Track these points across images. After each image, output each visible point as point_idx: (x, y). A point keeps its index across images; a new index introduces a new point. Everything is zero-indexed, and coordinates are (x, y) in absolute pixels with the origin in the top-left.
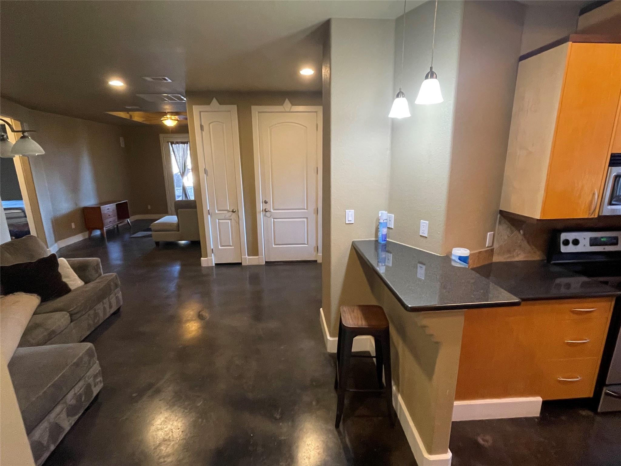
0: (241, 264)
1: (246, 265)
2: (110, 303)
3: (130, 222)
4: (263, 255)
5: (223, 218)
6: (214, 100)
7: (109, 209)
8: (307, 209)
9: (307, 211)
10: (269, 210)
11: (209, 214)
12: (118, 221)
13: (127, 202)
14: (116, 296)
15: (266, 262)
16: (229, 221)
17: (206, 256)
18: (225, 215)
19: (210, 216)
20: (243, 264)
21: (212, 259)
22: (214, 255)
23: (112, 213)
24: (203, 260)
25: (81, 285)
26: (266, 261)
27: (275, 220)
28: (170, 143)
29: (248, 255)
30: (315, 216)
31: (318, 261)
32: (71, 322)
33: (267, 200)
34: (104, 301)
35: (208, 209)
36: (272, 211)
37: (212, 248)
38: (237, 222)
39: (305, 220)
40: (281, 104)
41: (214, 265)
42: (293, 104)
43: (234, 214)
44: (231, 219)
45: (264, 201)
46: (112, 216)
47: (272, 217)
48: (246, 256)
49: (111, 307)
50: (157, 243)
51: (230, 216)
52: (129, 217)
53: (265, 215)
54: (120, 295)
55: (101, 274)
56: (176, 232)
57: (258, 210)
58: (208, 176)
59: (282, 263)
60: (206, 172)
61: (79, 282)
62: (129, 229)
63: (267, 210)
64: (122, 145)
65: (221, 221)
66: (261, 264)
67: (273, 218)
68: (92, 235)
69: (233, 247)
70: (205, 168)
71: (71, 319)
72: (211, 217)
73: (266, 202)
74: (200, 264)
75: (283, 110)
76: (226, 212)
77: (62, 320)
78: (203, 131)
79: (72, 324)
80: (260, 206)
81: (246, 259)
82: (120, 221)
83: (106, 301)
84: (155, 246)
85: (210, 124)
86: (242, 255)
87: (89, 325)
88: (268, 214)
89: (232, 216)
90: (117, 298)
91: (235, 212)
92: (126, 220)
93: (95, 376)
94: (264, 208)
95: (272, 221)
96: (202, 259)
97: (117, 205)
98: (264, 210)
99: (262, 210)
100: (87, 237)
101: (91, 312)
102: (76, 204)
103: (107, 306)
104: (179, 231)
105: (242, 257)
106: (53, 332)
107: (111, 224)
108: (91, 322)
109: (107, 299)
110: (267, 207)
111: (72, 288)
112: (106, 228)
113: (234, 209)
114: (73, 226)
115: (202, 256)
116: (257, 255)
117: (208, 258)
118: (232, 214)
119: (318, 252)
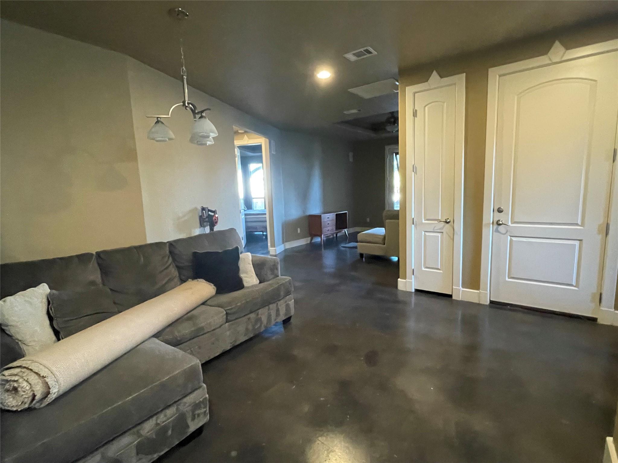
0: (450, 296)
1: (458, 299)
2: (278, 310)
4: (487, 291)
5: (432, 231)
6: (435, 73)
7: (329, 219)
8: (583, 225)
9: (582, 228)
10: (503, 223)
11: (413, 224)
12: (337, 231)
13: (346, 213)
14: (287, 303)
15: (492, 302)
16: (439, 235)
17: (405, 278)
18: (435, 227)
19: (414, 226)
20: (454, 298)
21: (412, 282)
22: (416, 278)
23: (331, 222)
24: (400, 281)
25: (255, 283)
26: (491, 299)
27: (514, 239)
28: (394, 154)
29: (463, 287)
30: (599, 238)
31: (598, 320)
32: (226, 322)
33: (502, 208)
34: (271, 306)
35: (413, 217)
36: (510, 224)
37: (413, 268)
38: (450, 237)
39: (577, 243)
40: (545, 52)
41: (413, 291)
42: (568, 47)
43: (447, 225)
44: (442, 232)
45: (496, 209)
46: (331, 225)
47: (508, 233)
48: (459, 287)
49: (278, 314)
50: (362, 255)
51: (442, 228)
52: (346, 228)
53: (497, 231)
54: (292, 303)
55: (278, 276)
56: (381, 245)
57: (484, 222)
58: (416, 174)
59: (520, 309)
60: (414, 169)
61: (255, 280)
62: (345, 239)
63: (501, 223)
64: (351, 160)
65: (427, 234)
66: (482, 302)
67: (511, 236)
68: (313, 241)
69: (441, 271)
70: (414, 164)
71: (227, 319)
72: (416, 226)
73: (500, 211)
74: (396, 286)
75: (548, 62)
76: (437, 222)
77: (216, 318)
78: (416, 117)
79: (227, 324)
80: (489, 216)
81: (460, 291)
83: (273, 306)
84: (359, 257)
85: (425, 107)
86: (453, 285)
87: (247, 329)
88: (502, 229)
89: (444, 229)
90: (288, 306)
91: (450, 223)
92: (344, 230)
93: (196, 406)
94: (496, 220)
95: (508, 239)
96: (399, 279)
97: (336, 215)
98: (495, 223)
99: (491, 222)
100: (309, 242)
101: (252, 316)
102: (304, 212)
103: (273, 313)
104: (384, 244)
105: (454, 287)
106: (202, 328)
107: (329, 232)
108: (250, 327)
109: (275, 305)
110: (501, 217)
111: (245, 284)
112: (324, 235)
113: (448, 219)
114: (299, 231)
115: (400, 276)
116: (478, 289)
117: (407, 280)
118: (444, 226)
119: (601, 305)
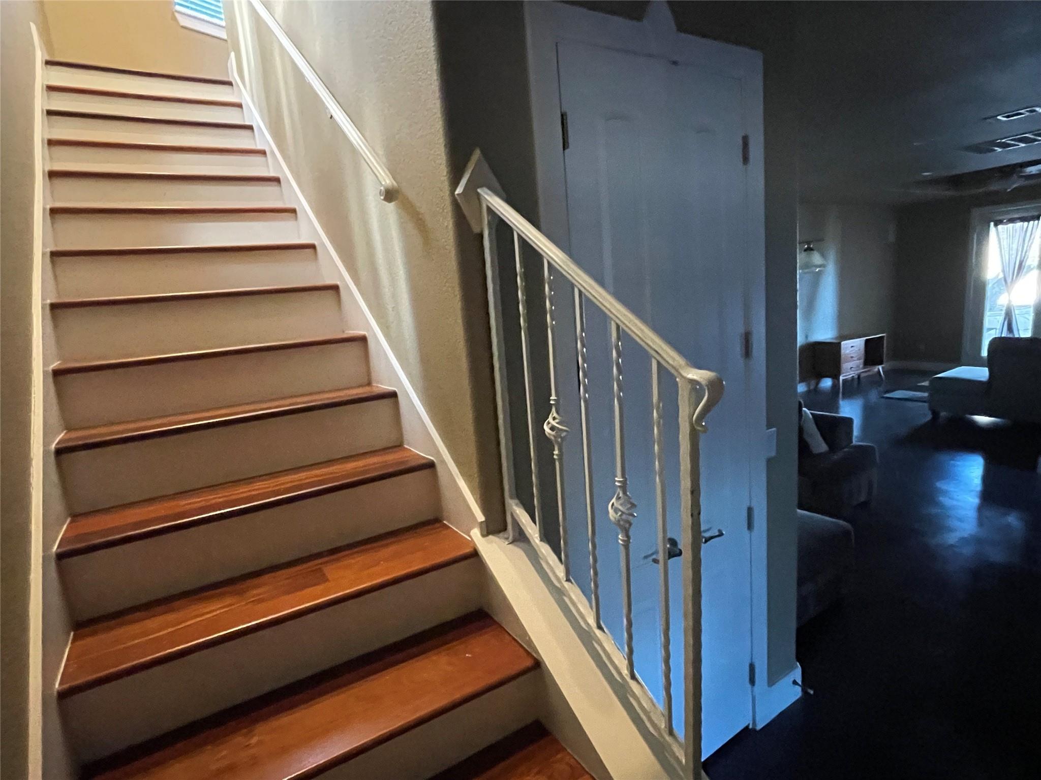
3: (883, 371)
7: (853, 348)
12: (864, 368)
13: (883, 337)
23: (856, 355)
28: (993, 222)
46: (856, 359)
62: (879, 382)
82: (867, 368)
92: (877, 367)
97: (866, 340)
107: (852, 371)
112: (843, 376)
